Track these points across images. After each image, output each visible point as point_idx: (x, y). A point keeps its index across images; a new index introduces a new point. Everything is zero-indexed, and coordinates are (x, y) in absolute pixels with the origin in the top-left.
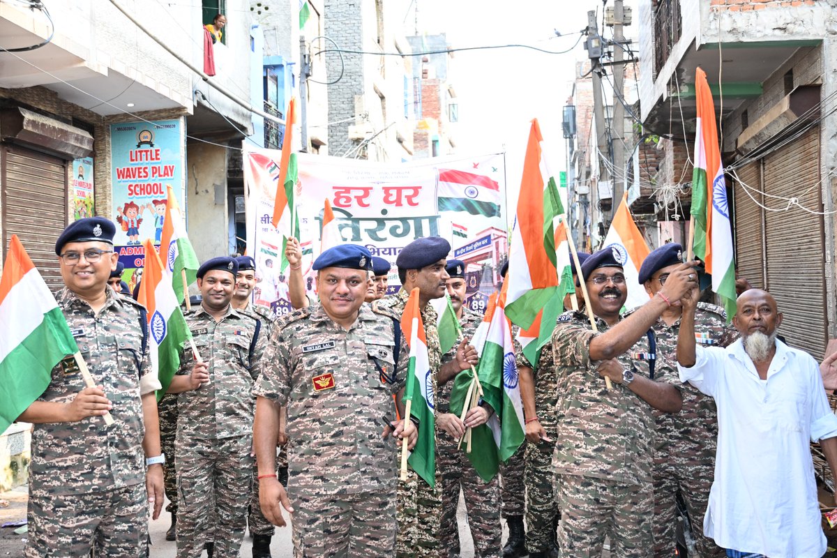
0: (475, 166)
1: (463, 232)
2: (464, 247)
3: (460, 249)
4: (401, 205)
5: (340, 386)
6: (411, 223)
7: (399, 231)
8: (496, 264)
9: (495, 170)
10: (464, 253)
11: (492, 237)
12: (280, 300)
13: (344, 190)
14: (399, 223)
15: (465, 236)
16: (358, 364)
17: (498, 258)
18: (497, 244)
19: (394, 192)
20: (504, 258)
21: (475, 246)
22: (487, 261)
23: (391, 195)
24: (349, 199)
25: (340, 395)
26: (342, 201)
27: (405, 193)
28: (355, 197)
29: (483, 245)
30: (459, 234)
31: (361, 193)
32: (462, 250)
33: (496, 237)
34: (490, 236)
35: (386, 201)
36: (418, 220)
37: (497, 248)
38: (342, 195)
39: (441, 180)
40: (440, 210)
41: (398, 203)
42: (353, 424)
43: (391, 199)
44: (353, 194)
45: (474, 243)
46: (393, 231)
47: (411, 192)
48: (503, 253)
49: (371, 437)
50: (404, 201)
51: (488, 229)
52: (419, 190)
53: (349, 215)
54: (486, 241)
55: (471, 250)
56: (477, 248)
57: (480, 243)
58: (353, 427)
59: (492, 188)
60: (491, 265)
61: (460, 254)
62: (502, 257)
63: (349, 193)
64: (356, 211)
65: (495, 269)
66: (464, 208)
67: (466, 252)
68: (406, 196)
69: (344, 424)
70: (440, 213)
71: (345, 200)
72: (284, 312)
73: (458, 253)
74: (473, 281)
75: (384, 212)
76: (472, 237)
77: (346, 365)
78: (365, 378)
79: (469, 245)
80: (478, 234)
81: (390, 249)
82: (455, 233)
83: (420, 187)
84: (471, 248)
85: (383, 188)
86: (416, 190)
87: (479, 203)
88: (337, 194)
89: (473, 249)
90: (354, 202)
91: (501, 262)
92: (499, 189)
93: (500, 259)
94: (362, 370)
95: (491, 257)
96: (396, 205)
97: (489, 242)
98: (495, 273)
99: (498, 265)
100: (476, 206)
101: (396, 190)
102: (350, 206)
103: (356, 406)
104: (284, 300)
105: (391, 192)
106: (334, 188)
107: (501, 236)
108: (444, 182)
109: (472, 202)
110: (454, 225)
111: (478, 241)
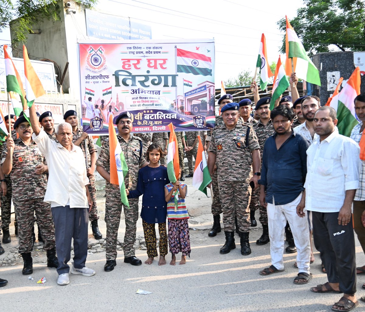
0: (197, 49)
1: (190, 84)
2: (190, 92)
3: (188, 93)
4: (157, 68)
5: (224, 148)
6: (163, 78)
7: (156, 82)
8: (208, 100)
9: (209, 51)
10: (190, 95)
11: (207, 86)
12: (96, 117)
13: (127, 61)
14: (156, 78)
15: (191, 86)
16: (230, 142)
17: (210, 97)
18: (210, 90)
19: (153, 62)
20: (213, 97)
21: (197, 91)
22: (204, 99)
23: (151, 63)
24: (130, 65)
25: (224, 151)
26: (126, 67)
27: (159, 62)
28: (133, 64)
29: (201, 91)
30: (187, 85)
31: (136, 62)
32: (189, 93)
33: (209, 86)
34: (206, 85)
35: (149, 66)
36: (166, 77)
37: (210, 92)
38: (126, 63)
39: (178, 56)
40: (178, 71)
41: (155, 67)
42: (227, 160)
43: (152, 65)
44: (132, 62)
45: (196, 89)
46: (153, 82)
47: (162, 62)
48: (213, 94)
49: (233, 164)
50: (158, 66)
51: (205, 82)
52: (166, 61)
53: (130, 74)
54: (204, 88)
55: (195, 93)
56: (198, 92)
57: (200, 90)
58: (227, 161)
59: (207, 61)
60: (206, 101)
61: (188, 95)
62: (212, 96)
63: (130, 62)
64: (134, 72)
65: (208, 103)
66: (191, 72)
67: (191, 94)
68: (159, 64)
69: (224, 160)
70: (178, 73)
71: (128, 66)
72: (97, 123)
73: (187, 94)
74: (196, 109)
75: (148, 72)
76: (195, 86)
77: (227, 142)
78: (232, 146)
79: (194, 90)
80: (198, 85)
81: (151, 91)
82: (185, 84)
83: (167, 59)
84: (194, 92)
85: (147, 59)
86: (165, 61)
87: (199, 69)
88: (124, 63)
89: (196, 93)
90: (132, 67)
91: (211, 99)
92: (211, 61)
93: (211, 98)
94: (231, 144)
95: (206, 96)
96: (154, 68)
97: (205, 89)
98: (208, 105)
99: (210, 101)
100: (197, 70)
101: (154, 61)
102: (130, 69)
103: (228, 154)
104: (97, 117)
105: (151, 61)
106: (122, 60)
107: (212, 86)
108: (180, 57)
109: (195, 68)
110: (185, 80)
111: (199, 88)
